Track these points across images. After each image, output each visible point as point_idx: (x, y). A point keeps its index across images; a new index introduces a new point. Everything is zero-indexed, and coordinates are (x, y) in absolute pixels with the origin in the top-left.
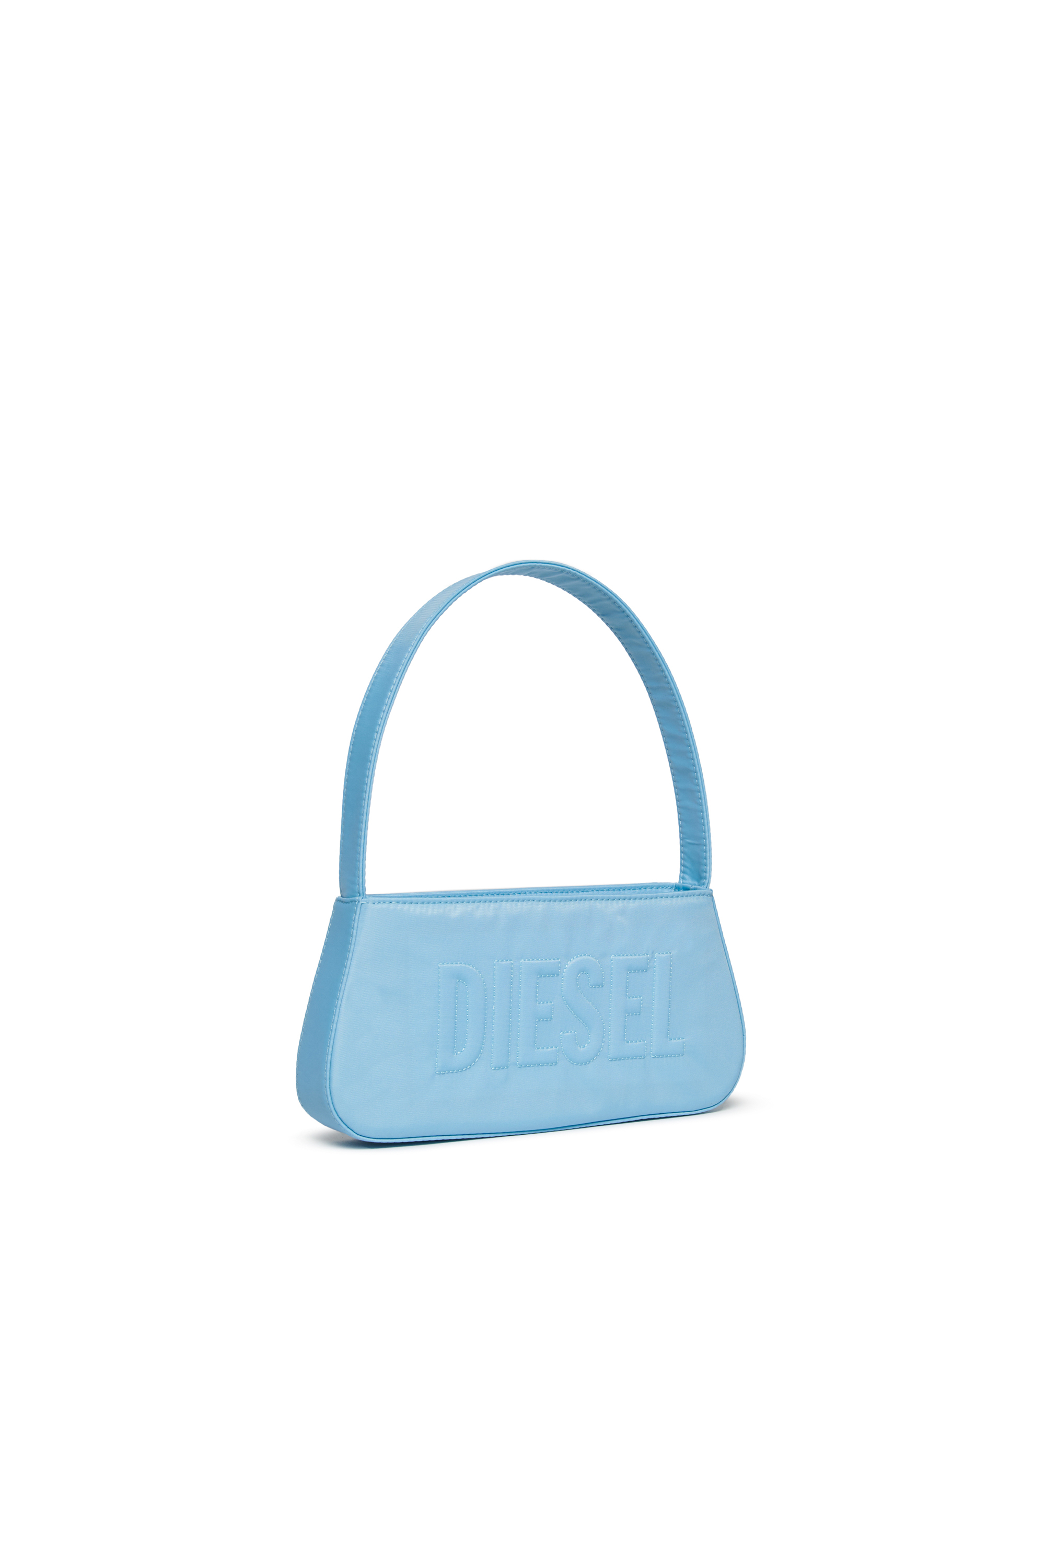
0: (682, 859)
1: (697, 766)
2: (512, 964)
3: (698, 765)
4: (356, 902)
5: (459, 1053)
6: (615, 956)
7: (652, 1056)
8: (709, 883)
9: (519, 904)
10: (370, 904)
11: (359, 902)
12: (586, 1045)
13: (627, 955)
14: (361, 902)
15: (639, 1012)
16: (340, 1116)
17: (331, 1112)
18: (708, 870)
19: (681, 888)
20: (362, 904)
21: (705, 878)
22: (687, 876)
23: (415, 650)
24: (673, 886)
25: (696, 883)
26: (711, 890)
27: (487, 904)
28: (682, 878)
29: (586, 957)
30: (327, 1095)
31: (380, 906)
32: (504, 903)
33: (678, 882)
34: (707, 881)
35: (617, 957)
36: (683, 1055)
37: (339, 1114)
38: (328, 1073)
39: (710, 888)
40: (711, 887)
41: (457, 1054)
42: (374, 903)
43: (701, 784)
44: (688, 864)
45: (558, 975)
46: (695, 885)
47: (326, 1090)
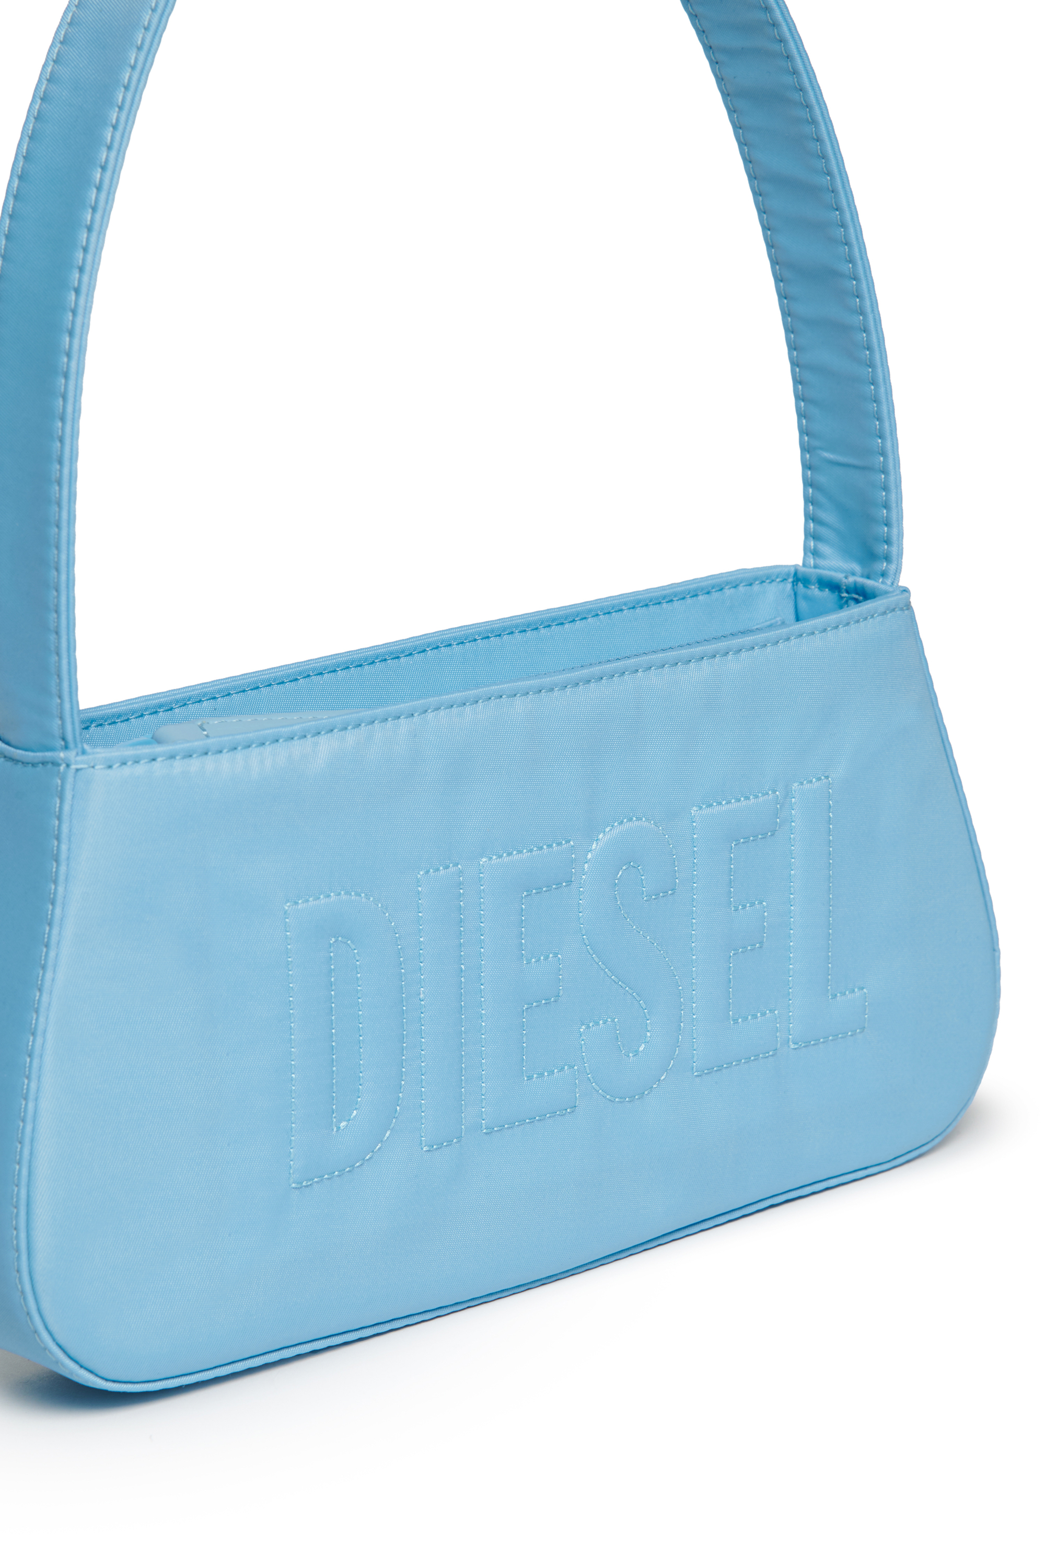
0: (808, 500)
1: (859, 262)
2: (461, 872)
3: (862, 259)
4: (59, 765)
5: (343, 1124)
6: (701, 808)
7: (792, 1046)
8: (898, 571)
9: (468, 709)
10: (100, 771)
11: (68, 766)
12: (641, 1049)
13: (729, 802)
14: (73, 767)
15: (761, 943)
16: (62, 1342)
17: (36, 1332)
18: (894, 538)
19: (814, 579)
20: (77, 770)
21: (887, 558)
22: (824, 548)
23: (156, 40)
24: (788, 575)
25: (857, 568)
26: (906, 591)
27: (390, 724)
28: (811, 552)
29: (635, 823)
30: (23, 1292)
31: (127, 771)
32: (430, 715)
33: (800, 562)
34: (893, 567)
35: (706, 811)
36: (863, 1029)
37: (56, 1336)
38: (23, 1235)
39: (901, 583)
40: (903, 582)
41: (338, 1128)
42: (110, 767)
43: (869, 310)
44: (828, 516)
45: (569, 882)
46: (853, 574)
47: (20, 1278)
